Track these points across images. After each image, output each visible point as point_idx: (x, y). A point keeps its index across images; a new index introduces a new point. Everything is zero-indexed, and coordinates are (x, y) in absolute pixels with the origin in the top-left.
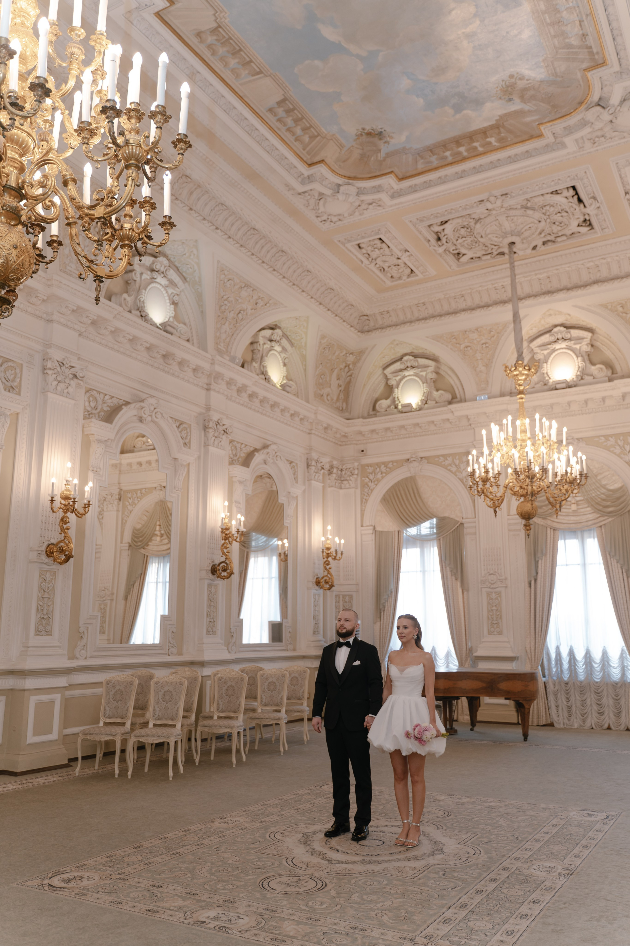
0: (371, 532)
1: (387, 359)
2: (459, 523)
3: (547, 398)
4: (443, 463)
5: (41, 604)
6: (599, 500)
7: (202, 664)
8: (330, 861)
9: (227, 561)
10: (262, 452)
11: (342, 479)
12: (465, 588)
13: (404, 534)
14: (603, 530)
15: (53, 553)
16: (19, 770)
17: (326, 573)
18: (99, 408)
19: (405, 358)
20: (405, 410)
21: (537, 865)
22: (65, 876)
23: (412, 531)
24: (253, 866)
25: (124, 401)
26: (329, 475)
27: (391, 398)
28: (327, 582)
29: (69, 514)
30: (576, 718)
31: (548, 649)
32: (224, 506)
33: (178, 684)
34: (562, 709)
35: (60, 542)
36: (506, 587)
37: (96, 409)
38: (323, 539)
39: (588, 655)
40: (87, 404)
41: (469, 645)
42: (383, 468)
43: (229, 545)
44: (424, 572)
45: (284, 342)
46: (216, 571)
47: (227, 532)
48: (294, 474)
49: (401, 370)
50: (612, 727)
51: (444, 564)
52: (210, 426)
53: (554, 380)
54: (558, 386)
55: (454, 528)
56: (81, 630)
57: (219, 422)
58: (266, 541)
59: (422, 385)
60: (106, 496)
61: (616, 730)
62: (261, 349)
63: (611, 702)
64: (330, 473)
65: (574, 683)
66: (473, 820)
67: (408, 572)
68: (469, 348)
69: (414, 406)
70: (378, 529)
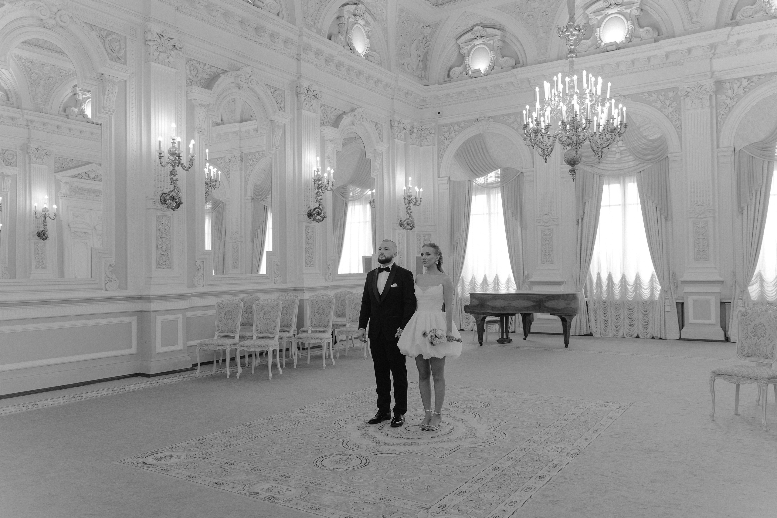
0: (446, 182)
1: (460, 30)
2: (520, 173)
3: (598, 59)
4: (508, 121)
5: (160, 243)
6: (640, 149)
7: (302, 290)
8: (378, 443)
9: (320, 207)
10: (349, 114)
11: (422, 138)
12: (523, 227)
13: (474, 183)
14: (642, 175)
15: (166, 201)
16: (151, 373)
17: (408, 215)
18: (200, 76)
19: (475, 29)
20: (474, 75)
21: (551, 447)
22: (158, 456)
23: (481, 180)
24: (314, 447)
25: (222, 70)
26: (411, 134)
27: (463, 65)
28: (409, 224)
29: (176, 168)
30: (611, 329)
31: (590, 274)
32: (317, 162)
33: (275, 305)
34: (600, 322)
35: (171, 192)
36: (557, 225)
37: (198, 77)
38: (405, 188)
39: (624, 279)
40: (188, 72)
41: (526, 272)
42: (456, 127)
43: (322, 194)
44: (490, 214)
45: (367, 16)
46: (312, 216)
47: (320, 183)
48: (379, 134)
49: (472, 40)
50: (640, 336)
51: (506, 207)
52: (301, 92)
53: (605, 43)
54: (608, 48)
55: (516, 177)
56: (198, 264)
57: (310, 88)
58: (361, 191)
59: (489, 53)
60: (231, 158)
61: (643, 338)
62: (346, 23)
63: (641, 316)
64: (411, 133)
65: (611, 302)
66: (507, 410)
67: (477, 215)
68: (531, 17)
69: (483, 72)
70: (453, 179)
